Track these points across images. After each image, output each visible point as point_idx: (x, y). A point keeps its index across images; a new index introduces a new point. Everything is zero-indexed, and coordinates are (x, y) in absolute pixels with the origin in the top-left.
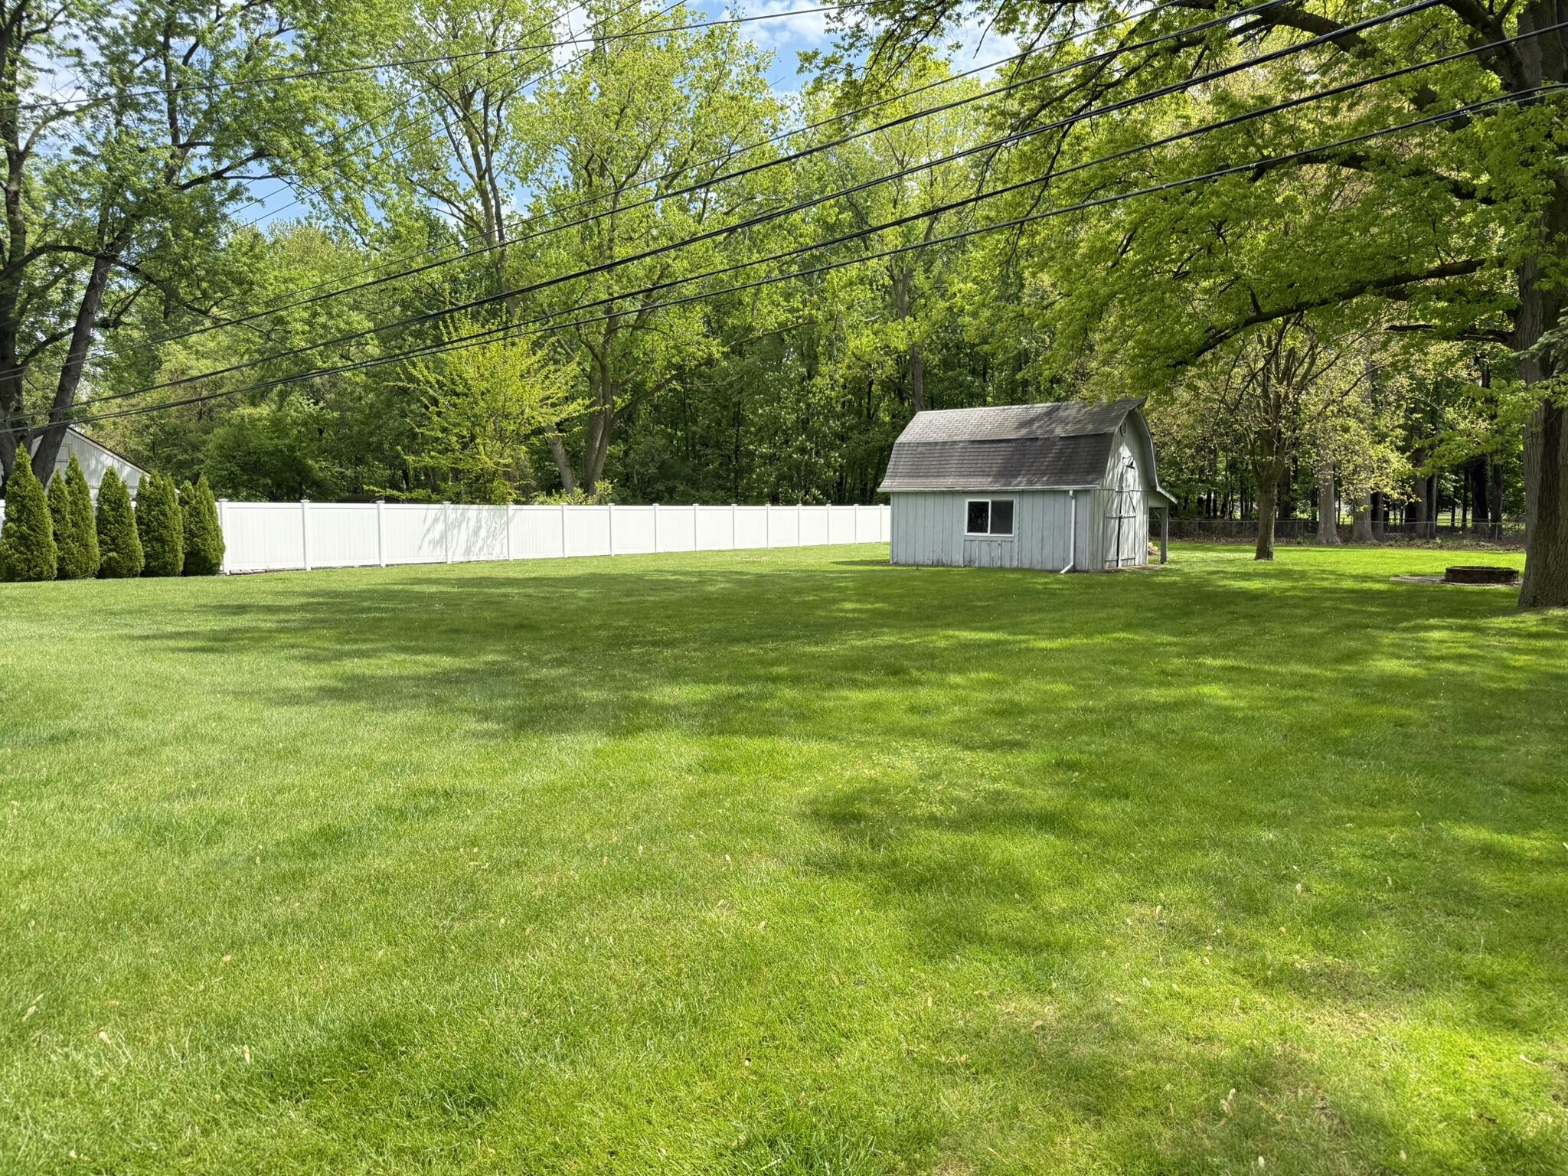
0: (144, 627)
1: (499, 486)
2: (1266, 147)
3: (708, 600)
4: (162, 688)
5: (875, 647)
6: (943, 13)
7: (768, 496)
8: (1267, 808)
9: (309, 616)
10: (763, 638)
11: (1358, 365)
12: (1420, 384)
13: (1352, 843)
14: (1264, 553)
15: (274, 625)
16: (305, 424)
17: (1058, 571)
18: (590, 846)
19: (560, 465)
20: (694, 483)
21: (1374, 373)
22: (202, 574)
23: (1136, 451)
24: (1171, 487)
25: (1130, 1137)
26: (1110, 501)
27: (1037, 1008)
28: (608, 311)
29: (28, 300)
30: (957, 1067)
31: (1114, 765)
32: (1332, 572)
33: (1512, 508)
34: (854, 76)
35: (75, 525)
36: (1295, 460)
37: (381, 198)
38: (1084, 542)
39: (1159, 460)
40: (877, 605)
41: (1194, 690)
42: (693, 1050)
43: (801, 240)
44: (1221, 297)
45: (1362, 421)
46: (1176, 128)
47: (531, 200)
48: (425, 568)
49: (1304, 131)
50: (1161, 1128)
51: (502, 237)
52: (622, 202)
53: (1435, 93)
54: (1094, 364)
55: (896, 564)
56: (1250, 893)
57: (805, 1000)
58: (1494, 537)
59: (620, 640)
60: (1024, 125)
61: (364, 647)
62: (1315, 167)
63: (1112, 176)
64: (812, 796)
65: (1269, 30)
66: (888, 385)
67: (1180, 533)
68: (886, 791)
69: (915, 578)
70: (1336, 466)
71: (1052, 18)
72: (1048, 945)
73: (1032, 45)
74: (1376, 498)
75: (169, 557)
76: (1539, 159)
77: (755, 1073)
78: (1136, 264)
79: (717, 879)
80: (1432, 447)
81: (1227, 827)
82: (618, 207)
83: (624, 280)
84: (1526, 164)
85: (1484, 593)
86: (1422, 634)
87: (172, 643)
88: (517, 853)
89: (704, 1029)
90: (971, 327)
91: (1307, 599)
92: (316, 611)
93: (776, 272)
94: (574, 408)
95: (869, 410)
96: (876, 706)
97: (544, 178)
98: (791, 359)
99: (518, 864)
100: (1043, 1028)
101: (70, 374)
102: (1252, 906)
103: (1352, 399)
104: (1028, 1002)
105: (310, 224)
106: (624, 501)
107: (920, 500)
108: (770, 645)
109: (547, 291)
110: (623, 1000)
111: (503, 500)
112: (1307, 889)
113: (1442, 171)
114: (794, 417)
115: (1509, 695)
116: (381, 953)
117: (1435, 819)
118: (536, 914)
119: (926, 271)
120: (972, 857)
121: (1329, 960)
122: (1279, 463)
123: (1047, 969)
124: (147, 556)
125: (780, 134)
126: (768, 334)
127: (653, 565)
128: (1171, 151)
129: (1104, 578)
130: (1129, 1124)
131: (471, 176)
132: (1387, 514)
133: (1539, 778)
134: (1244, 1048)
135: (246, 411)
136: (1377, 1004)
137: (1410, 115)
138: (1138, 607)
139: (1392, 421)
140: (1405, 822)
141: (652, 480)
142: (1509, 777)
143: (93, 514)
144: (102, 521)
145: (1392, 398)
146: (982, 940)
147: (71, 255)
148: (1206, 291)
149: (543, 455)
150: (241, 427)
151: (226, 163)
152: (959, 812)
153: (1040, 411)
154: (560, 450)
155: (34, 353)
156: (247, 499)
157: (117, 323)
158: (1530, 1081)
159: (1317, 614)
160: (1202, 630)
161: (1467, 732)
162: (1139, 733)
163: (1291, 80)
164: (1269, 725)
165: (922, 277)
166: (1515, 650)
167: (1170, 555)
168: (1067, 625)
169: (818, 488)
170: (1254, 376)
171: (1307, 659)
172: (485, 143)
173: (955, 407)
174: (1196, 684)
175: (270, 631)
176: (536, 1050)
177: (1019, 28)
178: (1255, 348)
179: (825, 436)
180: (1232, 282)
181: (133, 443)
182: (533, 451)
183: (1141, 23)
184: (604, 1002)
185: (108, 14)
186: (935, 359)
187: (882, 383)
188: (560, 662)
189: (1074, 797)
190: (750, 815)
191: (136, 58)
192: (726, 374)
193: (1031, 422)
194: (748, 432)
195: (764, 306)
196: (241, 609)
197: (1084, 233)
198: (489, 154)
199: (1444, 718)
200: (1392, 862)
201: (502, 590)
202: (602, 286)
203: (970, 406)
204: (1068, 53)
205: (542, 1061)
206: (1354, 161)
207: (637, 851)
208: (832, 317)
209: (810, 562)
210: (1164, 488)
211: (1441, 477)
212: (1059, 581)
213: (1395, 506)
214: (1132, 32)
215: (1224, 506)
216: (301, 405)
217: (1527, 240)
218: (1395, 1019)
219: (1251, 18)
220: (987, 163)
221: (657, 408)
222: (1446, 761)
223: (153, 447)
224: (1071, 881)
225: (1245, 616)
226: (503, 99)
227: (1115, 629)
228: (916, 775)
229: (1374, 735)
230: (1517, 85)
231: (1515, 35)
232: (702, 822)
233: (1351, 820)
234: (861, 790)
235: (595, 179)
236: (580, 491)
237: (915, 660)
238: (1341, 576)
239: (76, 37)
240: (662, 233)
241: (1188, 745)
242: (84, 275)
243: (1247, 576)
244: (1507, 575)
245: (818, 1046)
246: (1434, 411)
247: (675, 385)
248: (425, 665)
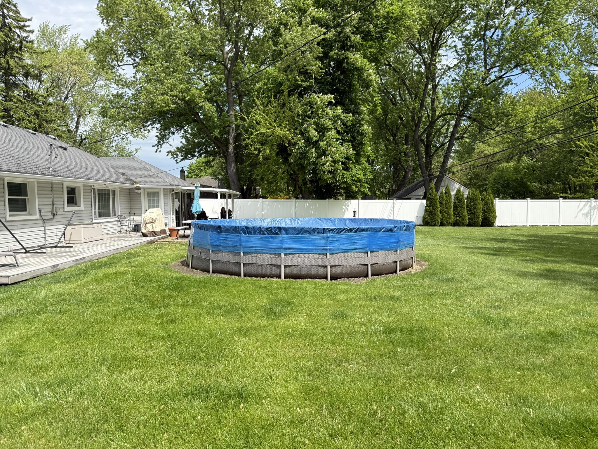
0: (470, 244)
4: (479, 267)
9: (531, 245)
15: (517, 247)
16: (528, 168)
22: (488, 226)
29: (435, 133)
35: (447, 208)
37: (567, 71)
48: (580, 227)
61: (557, 259)
75: (476, 219)
87: (481, 251)
92: (534, 243)
101: (447, 157)
105: (535, 89)
116: (584, 390)
124: (469, 219)
135: (504, 165)
143: (452, 204)
144: (455, 206)
147: (449, 116)
150: (502, 171)
151: (504, 72)
155: (436, 150)
156: (503, 198)
157: (462, 137)
175: (516, 249)
181: (464, 179)
185: (466, 30)
191: (473, 43)
196: (504, 240)
216: (526, 160)
223: (470, 180)
239: (455, 41)
242: (453, 123)
248: (586, 269)
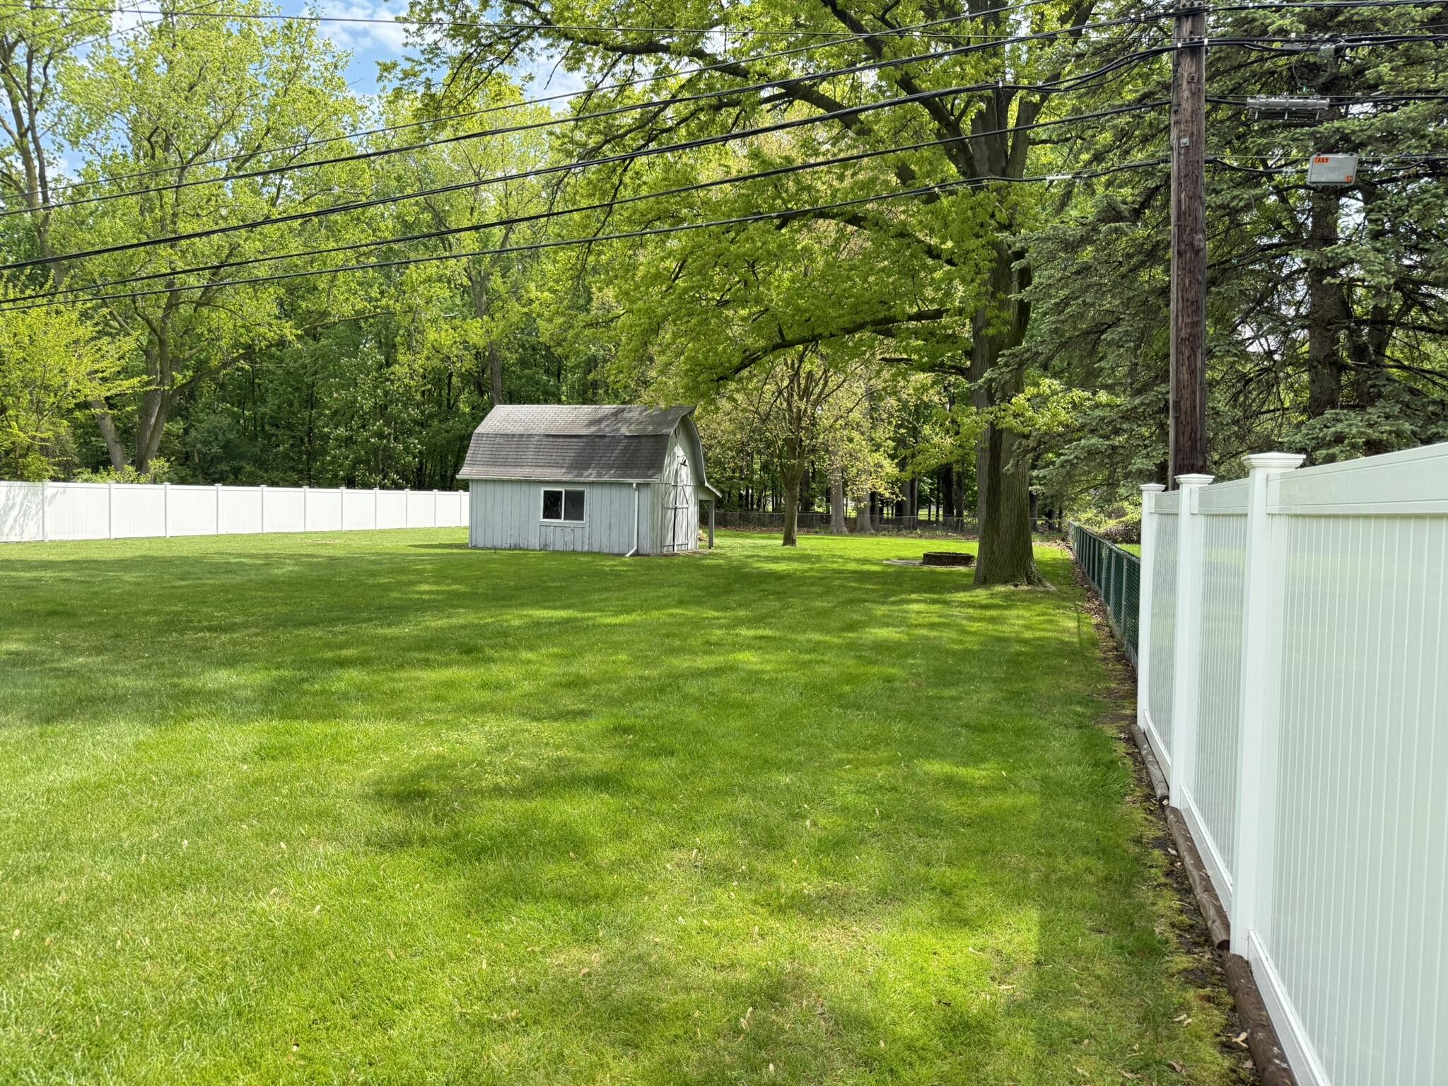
1: (34, 461)
2: (789, 201)
3: (274, 583)
5: (450, 628)
6: (516, 45)
7: (343, 479)
8: (784, 756)
10: (333, 621)
11: (860, 388)
12: (904, 406)
13: (850, 782)
14: (789, 540)
17: (623, 555)
18: (126, 845)
19: (109, 438)
20: (261, 464)
21: (872, 395)
23: (688, 451)
24: (717, 483)
25: (662, 1065)
26: (667, 493)
27: (585, 957)
28: (170, 285)
30: (509, 1023)
31: (663, 727)
32: (841, 557)
33: (971, 506)
34: (433, 90)
36: (813, 463)
38: (645, 529)
39: (707, 460)
40: (454, 587)
41: (731, 657)
42: (236, 1044)
43: (378, 234)
44: (755, 323)
45: (862, 434)
46: (718, 174)
47: (81, 166)
49: (818, 191)
50: (690, 1053)
51: (46, 199)
52: (189, 178)
53: (913, 172)
54: (653, 374)
55: (475, 547)
56: (768, 831)
57: (360, 978)
58: (958, 528)
59: (171, 624)
60: (590, 156)
62: (827, 221)
63: (667, 211)
64: (376, 777)
65: (791, 103)
66: (467, 378)
67: (723, 522)
68: (453, 766)
69: (493, 561)
70: (844, 469)
71: (614, 65)
72: (597, 897)
73: (597, 85)
74: (873, 496)
76: (986, 232)
77: (303, 1057)
78: (685, 291)
79: (269, 868)
80: (913, 456)
81: (753, 775)
82: (184, 182)
83: (189, 256)
84: (977, 236)
85: (951, 573)
86: (905, 606)
88: (37, 857)
89: (248, 1021)
90: (546, 331)
91: (821, 579)
93: (354, 262)
94: (126, 385)
95: (449, 401)
96: (449, 684)
97: (98, 144)
98: (368, 346)
99: (39, 870)
100: (589, 974)
102: (772, 842)
103: (855, 416)
104: (577, 953)
106: (183, 481)
107: (498, 488)
108: (340, 628)
109: (98, 259)
110: (158, 1001)
111: (39, 477)
112: (814, 824)
113: (920, 236)
114: (371, 403)
115: (966, 655)
117: (911, 758)
118: (58, 922)
119: (503, 276)
120: (535, 821)
121: (830, 884)
122: (800, 465)
123: (594, 920)
125: (358, 132)
126: (345, 321)
127: (212, 548)
128: (715, 194)
129: (662, 561)
130: (663, 1051)
131: (10, 132)
132: (881, 510)
133: (986, 720)
134: (760, 970)
136: (866, 918)
137: (895, 189)
138: (690, 586)
139: (883, 433)
140: (890, 762)
141: (215, 460)
142: (965, 720)
145: (885, 416)
146: (538, 898)
148: (744, 319)
149: (88, 431)
152: (523, 781)
153: (607, 412)
154: (108, 425)
158: (975, 968)
159: (828, 591)
160: (740, 605)
161: (936, 685)
162: (685, 697)
163: (809, 146)
164: (788, 685)
165: (499, 280)
166: (971, 619)
167: (716, 541)
168: (629, 602)
169: (397, 472)
170: (780, 392)
171: (820, 629)
172: (29, 100)
173: (532, 402)
174: (733, 652)
176: (51, 1068)
177: (585, 68)
178: (781, 367)
179: (403, 422)
180: (762, 313)
182: (76, 425)
183: (690, 80)
184: (136, 1006)
186: (512, 357)
187: (461, 376)
188: (100, 650)
189: (627, 758)
190: (309, 800)
192: (299, 355)
193: (600, 421)
194: (321, 415)
195: (340, 294)
197: (643, 257)
198: (32, 112)
199: (919, 675)
200: (879, 795)
201: (34, 574)
202: (165, 258)
203: (546, 402)
204: (629, 97)
205: (58, 1079)
206: (855, 220)
207: (181, 846)
208: (411, 309)
209: (388, 545)
210: (712, 484)
211: (920, 480)
212: (624, 564)
213: (886, 502)
214: (682, 87)
215: (759, 500)
217: (978, 296)
218: (878, 929)
219: (777, 91)
220: (558, 184)
221: (222, 386)
222: (921, 709)
224: (621, 835)
225: (774, 593)
226: (50, 57)
227: (669, 606)
228: (483, 749)
229: (868, 690)
230: (970, 172)
231: (969, 135)
232: (257, 811)
233: (849, 762)
234: (429, 767)
235: (159, 153)
236: (131, 468)
237: (489, 639)
238: (848, 560)
240: (233, 212)
241: (725, 705)
243: (776, 559)
244: (965, 559)
245: (371, 1021)
246: (915, 428)
247: (243, 364)
